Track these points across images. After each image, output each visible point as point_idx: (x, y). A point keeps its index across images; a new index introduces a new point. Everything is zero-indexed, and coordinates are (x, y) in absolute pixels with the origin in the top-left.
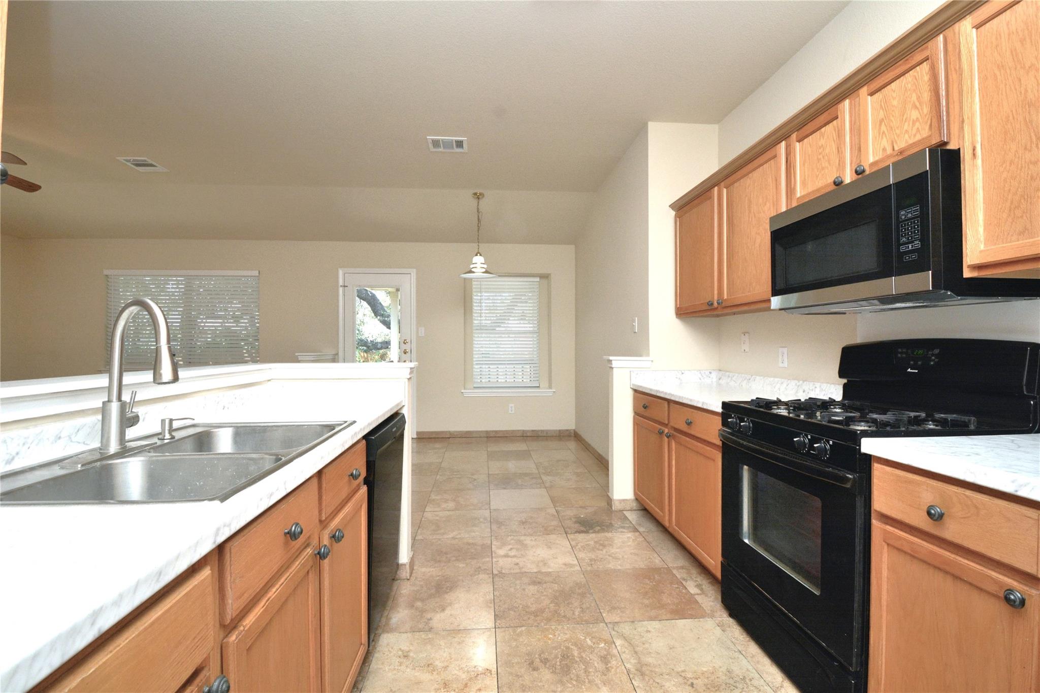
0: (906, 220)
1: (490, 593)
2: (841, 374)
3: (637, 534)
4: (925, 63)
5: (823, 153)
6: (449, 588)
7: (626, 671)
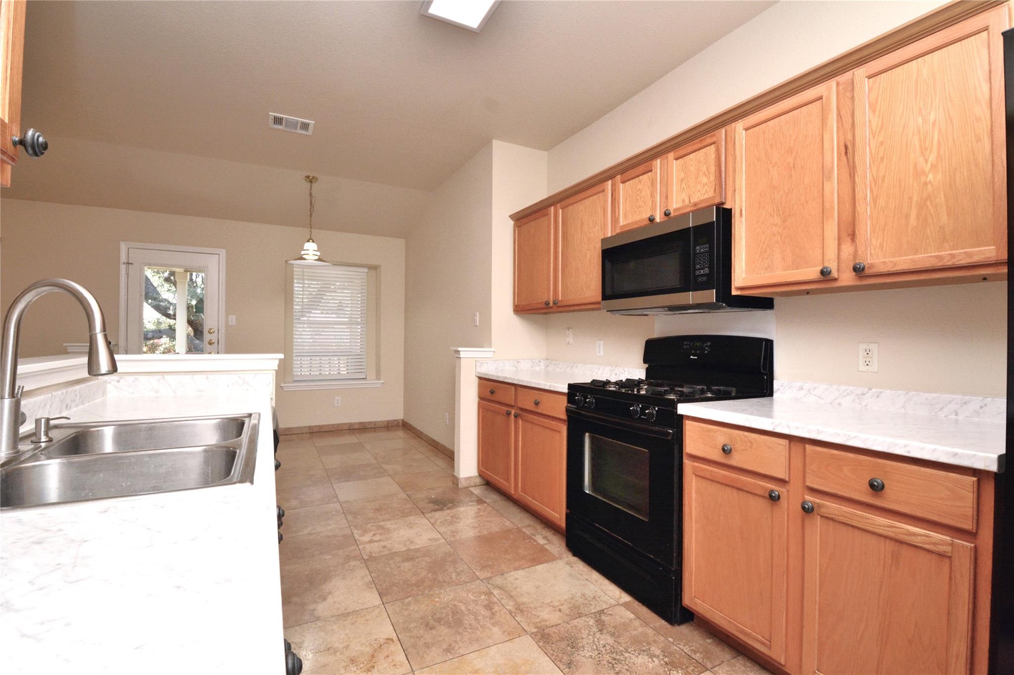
0: (700, 253)
1: (366, 576)
2: (645, 361)
3: (485, 505)
4: (713, 145)
5: (640, 195)
6: (322, 580)
7: (508, 612)
